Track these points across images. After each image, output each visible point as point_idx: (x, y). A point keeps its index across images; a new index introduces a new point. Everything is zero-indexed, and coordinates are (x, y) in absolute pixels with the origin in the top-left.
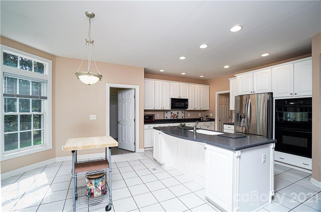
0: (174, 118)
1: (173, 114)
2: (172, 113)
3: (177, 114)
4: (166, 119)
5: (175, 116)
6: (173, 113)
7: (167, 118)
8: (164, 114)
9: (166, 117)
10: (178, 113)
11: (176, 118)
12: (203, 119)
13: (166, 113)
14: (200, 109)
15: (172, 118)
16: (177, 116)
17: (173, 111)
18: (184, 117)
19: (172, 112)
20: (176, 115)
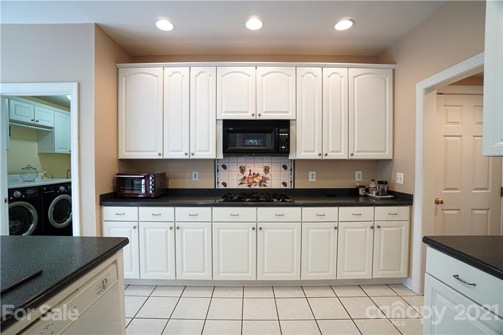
0: (253, 187)
1: (247, 174)
2: (242, 170)
3: (262, 173)
4: (222, 187)
5: (257, 180)
6: (247, 170)
7: (225, 184)
8: (216, 171)
9: (221, 182)
10: (267, 170)
11: (258, 187)
12: (367, 190)
13: (221, 169)
14: (350, 157)
15: (245, 186)
16: (264, 180)
17: (247, 165)
18: (293, 182)
19: (243, 165)
20: (258, 175)
